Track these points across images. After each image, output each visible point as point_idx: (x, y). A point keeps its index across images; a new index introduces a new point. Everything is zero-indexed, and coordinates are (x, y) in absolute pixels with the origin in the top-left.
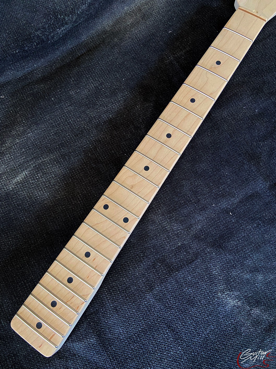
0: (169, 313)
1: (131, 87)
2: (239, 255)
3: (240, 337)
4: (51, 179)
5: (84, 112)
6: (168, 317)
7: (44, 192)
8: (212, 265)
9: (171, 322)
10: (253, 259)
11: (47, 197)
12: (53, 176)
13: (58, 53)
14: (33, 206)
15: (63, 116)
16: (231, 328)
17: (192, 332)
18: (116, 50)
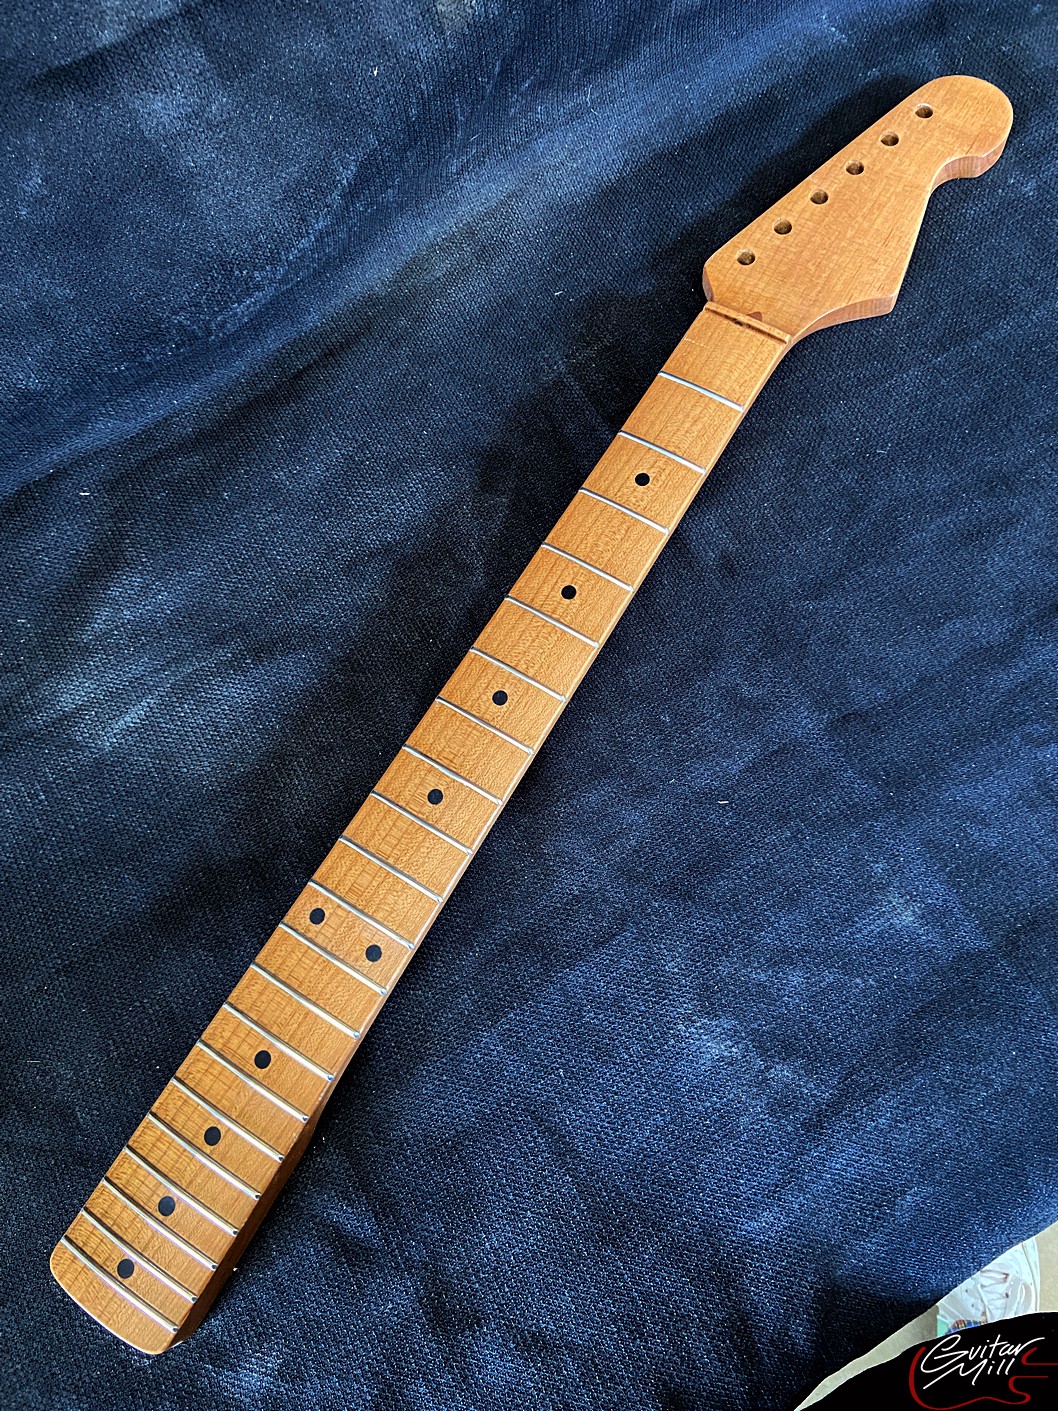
0: (542, 1085)
1: (447, 455)
2: (739, 917)
3: (734, 1145)
4: (221, 718)
5: (313, 528)
6: (538, 1096)
7: (202, 754)
8: (663, 946)
9: (545, 1109)
10: (776, 929)
11: (209, 769)
12: (224, 710)
13: (240, 365)
15: (255, 543)
16: (711, 1121)
17: (605, 1134)
18: (405, 351)
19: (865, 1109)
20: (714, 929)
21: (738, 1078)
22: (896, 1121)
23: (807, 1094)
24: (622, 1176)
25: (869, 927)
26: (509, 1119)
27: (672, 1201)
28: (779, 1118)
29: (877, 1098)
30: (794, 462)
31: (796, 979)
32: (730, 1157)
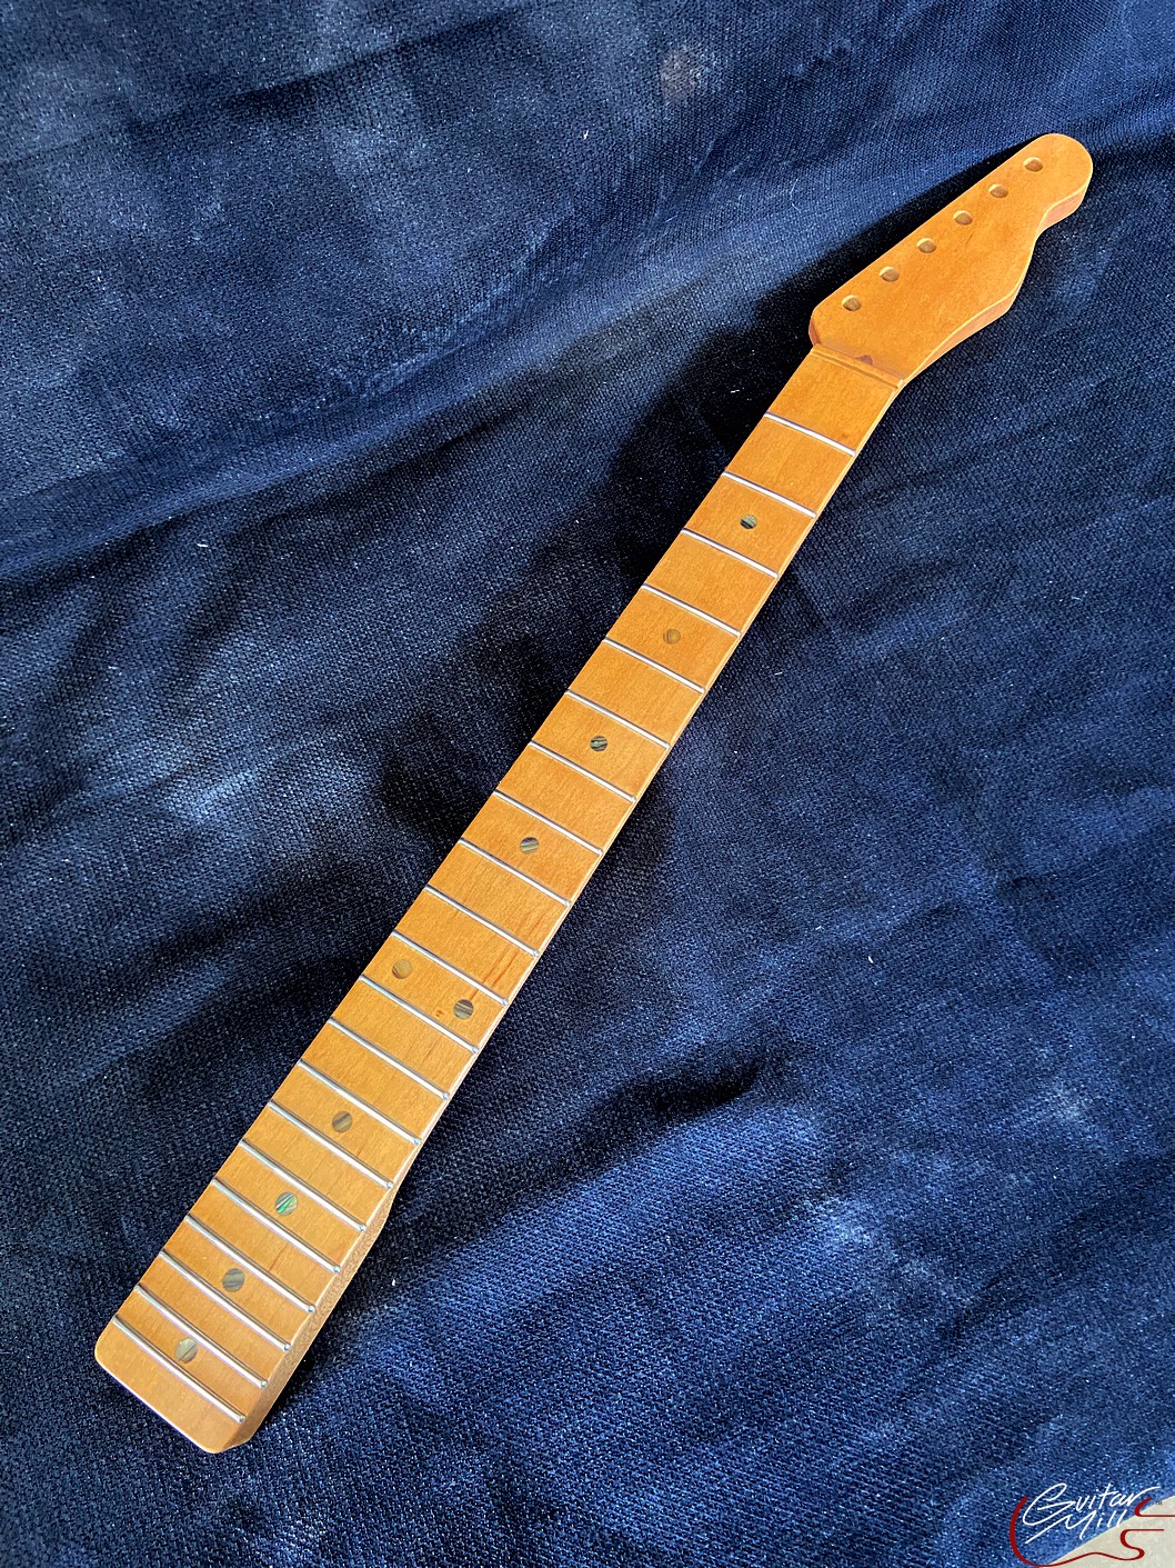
0: (645, 1250)
2: (882, 1090)
3: (857, 1343)
4: (327, 802)
5: (446, 610)
6: (640, 1263)
7: (303, 840)
9: (647, 1278)
10: (924, 1107)
12: (331, 793)
14: (263, 879)
15: (382, 619)
16: (832, 1313)
17: (712, 1314)
18: (564, 433)
19: (1010, 1321)
20: (853, 1099)
21: (867, 1268)
22: (1044, 1339)
23: (944, 1297)
24: (727, 1364)
25: (1029, 1119)
26: (606, 1286)
27: (781, 1398)
28: (912, 1319)
29: (1025, 1310)
30: (980, 597)
31: (942, 1165)
32: (852, 1356)
